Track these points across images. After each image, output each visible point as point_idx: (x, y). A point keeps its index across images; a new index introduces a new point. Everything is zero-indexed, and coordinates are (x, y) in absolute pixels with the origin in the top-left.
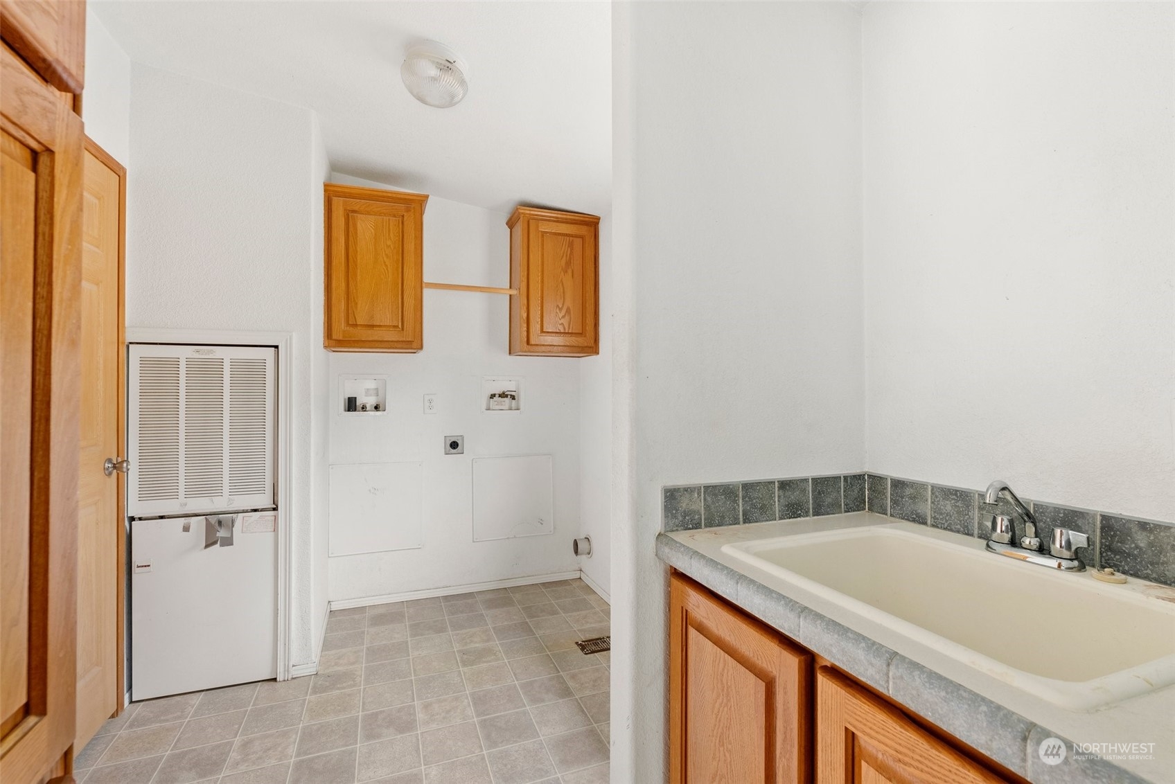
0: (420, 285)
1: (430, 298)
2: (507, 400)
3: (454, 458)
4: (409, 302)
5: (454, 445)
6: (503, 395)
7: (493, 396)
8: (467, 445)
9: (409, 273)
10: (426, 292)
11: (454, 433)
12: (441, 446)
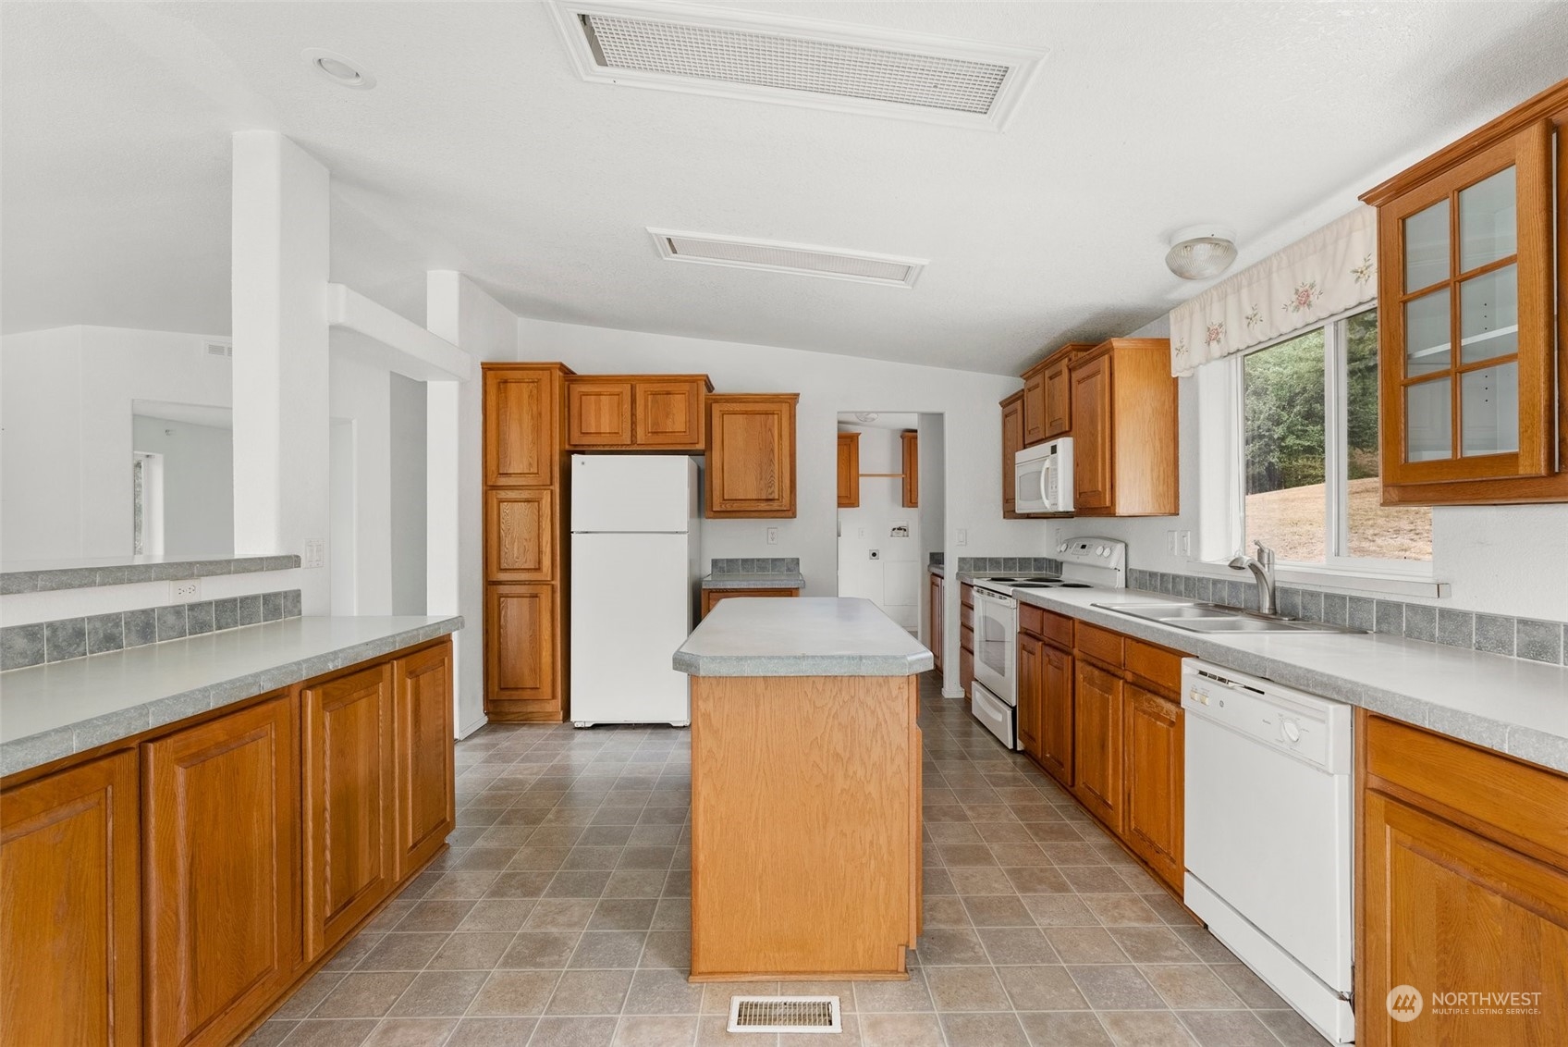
0: (858, 475)
1: (861, 480)
2: (902, 531)
3: (874, 561)
4: (853, 484)
5: (874, 555)
6: (900, 529)
7: (894, 529)
8: (880, 555)
9: (853, 472)
10: (860, 478)
11: (874, 549)
12: (868, 555)
